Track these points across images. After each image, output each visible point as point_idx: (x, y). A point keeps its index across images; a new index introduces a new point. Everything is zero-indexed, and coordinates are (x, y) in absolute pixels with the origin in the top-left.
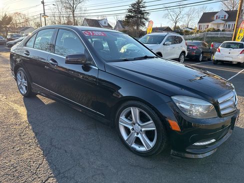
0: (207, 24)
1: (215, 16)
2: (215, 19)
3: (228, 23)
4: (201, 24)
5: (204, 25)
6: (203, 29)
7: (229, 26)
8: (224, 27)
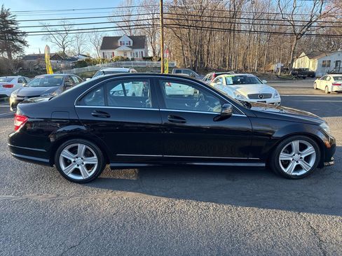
0: (111, 51)
1: (119, 41)
2: (119, 45)
3: (135, 51)
4: (104, 51)
5: (109, 53)
6: (109, 58)
7: (137, 54)
8: (131, 55)
